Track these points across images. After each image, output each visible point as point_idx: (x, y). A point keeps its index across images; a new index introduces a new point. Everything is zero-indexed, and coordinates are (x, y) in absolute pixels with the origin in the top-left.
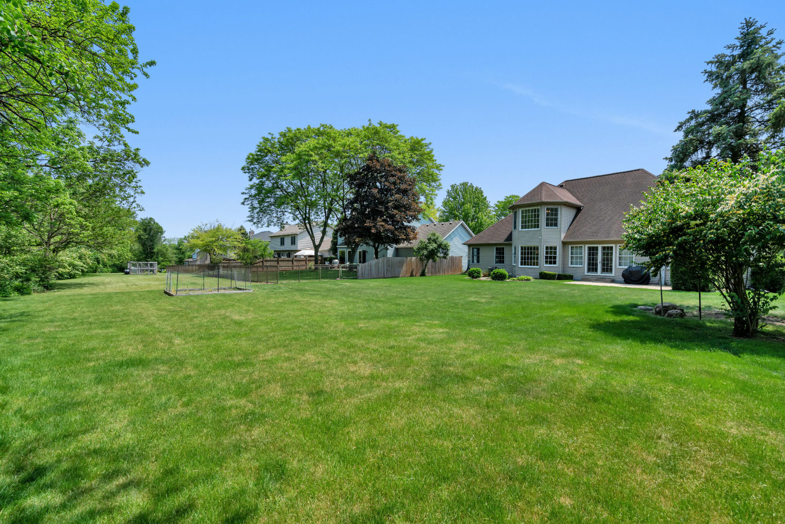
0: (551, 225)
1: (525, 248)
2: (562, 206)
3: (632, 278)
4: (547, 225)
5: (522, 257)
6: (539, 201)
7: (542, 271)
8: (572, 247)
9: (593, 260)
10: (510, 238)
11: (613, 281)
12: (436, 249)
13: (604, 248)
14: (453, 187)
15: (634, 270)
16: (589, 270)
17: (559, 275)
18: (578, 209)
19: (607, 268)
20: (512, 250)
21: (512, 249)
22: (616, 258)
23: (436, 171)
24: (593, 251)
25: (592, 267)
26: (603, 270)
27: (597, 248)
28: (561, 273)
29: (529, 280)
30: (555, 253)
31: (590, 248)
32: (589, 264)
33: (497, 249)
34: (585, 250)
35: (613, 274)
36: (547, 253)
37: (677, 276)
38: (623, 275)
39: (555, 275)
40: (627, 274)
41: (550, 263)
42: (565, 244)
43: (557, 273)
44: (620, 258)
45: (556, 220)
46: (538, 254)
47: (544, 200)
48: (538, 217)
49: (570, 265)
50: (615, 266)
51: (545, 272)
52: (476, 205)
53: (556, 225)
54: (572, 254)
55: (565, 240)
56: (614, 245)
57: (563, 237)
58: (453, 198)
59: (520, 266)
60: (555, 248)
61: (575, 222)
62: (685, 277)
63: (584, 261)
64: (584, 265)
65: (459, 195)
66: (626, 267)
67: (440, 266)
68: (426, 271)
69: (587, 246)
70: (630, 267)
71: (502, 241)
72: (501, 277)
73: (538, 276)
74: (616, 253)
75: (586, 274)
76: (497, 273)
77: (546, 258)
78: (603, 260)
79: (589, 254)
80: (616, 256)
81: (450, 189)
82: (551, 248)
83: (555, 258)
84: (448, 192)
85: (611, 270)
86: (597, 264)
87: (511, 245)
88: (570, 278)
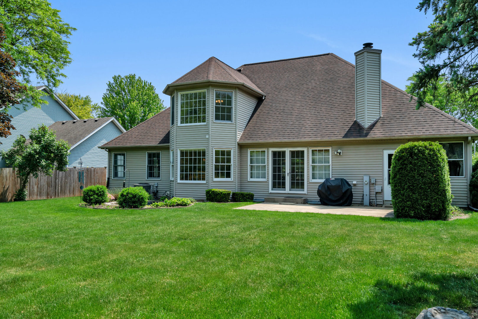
0: (223, 119)
1: (186, 153)
2: (238, 91)
3: (331, 197)
4: (217, 118)
5: (182, 168)
6: (205, 80)
7: (210, 188)
8: (251, 152)
9: (279, 171)
10: (167, 139)
11: (306, 202)
12: (37, 153)
13: (293, 153)
14: (115, 78)
15: (333, 184)
16: (274, 186)
17: (234, 194)
18: (260, 99)
19: (297, 183)
20: (169, 158)
21: (169, 154)
22: (308, 167)
23: (63, 37)
24: (278, 157)
25: (278, 182)
26: (293, 185)
27: (284, 153)
28: (237, 191)
29: (185, 205)
30: (229, 161)
31: (275, 154)
32: (274, 177)
33: (150, 156)
34: (268, 156)
35: (305, 192)
36: (217, 161)
37: (403, 195)
38: (319, 193)
39: (229, 194)
40: (324, 191)
41: (223, 176)
42: (242, 147)
43: (231, 192)
44: (314, 168)
45: (230, 110)
46: (204, 163)
47: (211, 78)
48: (204, 104)
49: (249, 179)
50: (308, 179)
51: (214, 190)
52: (145, 104)
53: (229, 118)
54: (251, 163)
55: (242, 142)
56: (305, 150)
57: (239, 137)
58: (116, 93)
59: (179, 181)
60: (229, 153)
61: (256, 115)
62: (414, 196)
63: (268, 172)
64: (268, 178)
65: (124, 91)
66: (322, 181)
67: (66, 183)
68: (26, 192)
69: (271, 150)
70: (327, 180)
71: (154, 143)
72: (134, 202)
73: (204, 197)
74: (308, 160)
75: (271, 191)
76: (128, 193)
77: (217, 168)
78: (293, 170)
79: (274, 162)
80: (308, 165)
81: (112, 81)
82: (223, 153)
83: (229, 168)
84: (109, 85)
85: (302, 184)
86: (284, 178)
87: (168, 148)
88: (249, 198)
